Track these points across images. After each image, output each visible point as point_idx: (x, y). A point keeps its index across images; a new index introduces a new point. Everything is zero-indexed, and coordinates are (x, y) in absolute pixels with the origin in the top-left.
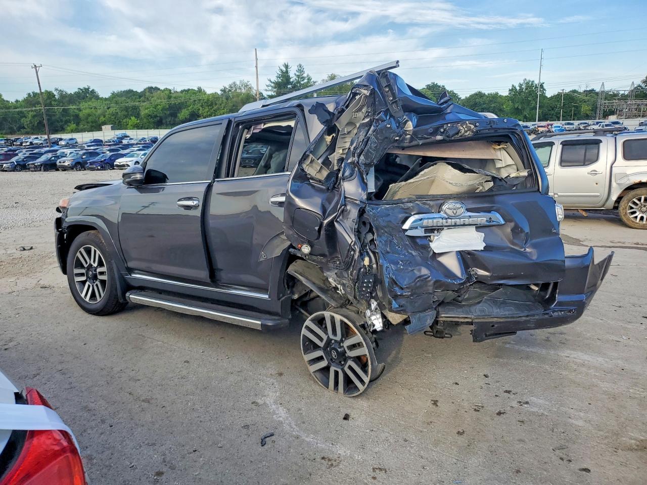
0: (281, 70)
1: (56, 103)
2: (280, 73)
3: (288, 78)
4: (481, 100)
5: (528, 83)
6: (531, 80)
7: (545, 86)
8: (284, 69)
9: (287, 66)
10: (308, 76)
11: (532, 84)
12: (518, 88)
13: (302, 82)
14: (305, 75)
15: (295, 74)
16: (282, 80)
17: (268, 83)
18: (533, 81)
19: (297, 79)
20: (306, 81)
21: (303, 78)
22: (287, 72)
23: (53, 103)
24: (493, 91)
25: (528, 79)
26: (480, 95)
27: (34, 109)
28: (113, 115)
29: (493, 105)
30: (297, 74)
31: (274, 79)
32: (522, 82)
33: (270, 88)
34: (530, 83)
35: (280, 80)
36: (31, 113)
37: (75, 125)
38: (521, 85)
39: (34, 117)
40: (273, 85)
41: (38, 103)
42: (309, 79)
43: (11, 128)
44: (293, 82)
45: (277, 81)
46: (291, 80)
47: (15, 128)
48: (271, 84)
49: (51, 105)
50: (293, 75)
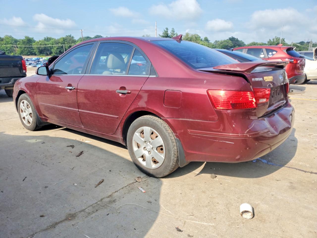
0: (165, 30)
1: (67, 43)
2: (164, 32)
3: (167, 34)
6: (279, 37)
7: (285, 40)
8: (166, 30)
9: (167, 29)
10: (176, 33)
12: (272, 41)
13: (174, 36)
14: (175, 33)
15: (171, 32)
19: (171, 34)
22: (167, 31)
23: (65, 42)
25: (277, 37)
26: (254, 44)
27: (57, 45)
31: (161, 34)
32: (274, 38)
34: (278, 39)
35: (164, 35)
39: (58, 48)
41: (59, 43)
42: (177, 35)
43: (47, 53)
44: (169, 36)
46: (169, 35)
47: (48, 53)
48: (160, 36)
49: (64, 43)
50: (169, 33)
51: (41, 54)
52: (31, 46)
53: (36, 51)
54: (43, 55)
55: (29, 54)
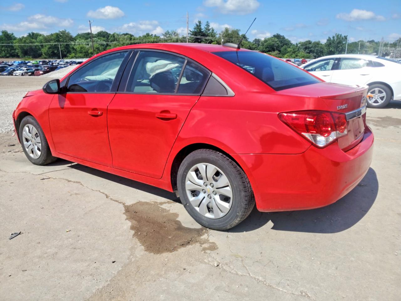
0: (196, 24)
2: (196, 26)
3: (200, 29)
4: (310, 46)
5: (338, 36)
7: (348, 37)
8: (198, 24)
9: (200, 22)
10: (212, 28)
11: (340, 36)
12: (332, 39)
13: (208, 32)
14: (210, 28)
16: (197, 30)
17: (189, 32)
18: (341, 35)
19: (206, 30)
20: (211, 31)
21: (209, 30)
22: (200, 26)
23: (60, 40)
24: (317, 41)
25: (338, 34)
26: (310, 42)
27: (49, 44)
28: (97, 49)
29: (316, 49)
30: (206, 27)
31: (192, 30)
32: (334, 35)
33: (190, 35)
35: (196, 30)
36: (48, 46)
37: (74, 54)
38: (334, 37)
39: (49, 48)
40: (191, 33)
41: (52, 40)
42: (213, 30)
44: (203, 31)
45: (194, 30)
46: (202, 30)
49: (58, 41)
50: (203, 27)
51: (26, 56)
52: (11, 44)
53: (18, 51)
54: (29, 57)
55: (8, 55)
